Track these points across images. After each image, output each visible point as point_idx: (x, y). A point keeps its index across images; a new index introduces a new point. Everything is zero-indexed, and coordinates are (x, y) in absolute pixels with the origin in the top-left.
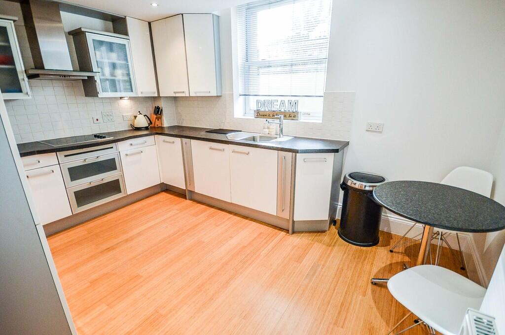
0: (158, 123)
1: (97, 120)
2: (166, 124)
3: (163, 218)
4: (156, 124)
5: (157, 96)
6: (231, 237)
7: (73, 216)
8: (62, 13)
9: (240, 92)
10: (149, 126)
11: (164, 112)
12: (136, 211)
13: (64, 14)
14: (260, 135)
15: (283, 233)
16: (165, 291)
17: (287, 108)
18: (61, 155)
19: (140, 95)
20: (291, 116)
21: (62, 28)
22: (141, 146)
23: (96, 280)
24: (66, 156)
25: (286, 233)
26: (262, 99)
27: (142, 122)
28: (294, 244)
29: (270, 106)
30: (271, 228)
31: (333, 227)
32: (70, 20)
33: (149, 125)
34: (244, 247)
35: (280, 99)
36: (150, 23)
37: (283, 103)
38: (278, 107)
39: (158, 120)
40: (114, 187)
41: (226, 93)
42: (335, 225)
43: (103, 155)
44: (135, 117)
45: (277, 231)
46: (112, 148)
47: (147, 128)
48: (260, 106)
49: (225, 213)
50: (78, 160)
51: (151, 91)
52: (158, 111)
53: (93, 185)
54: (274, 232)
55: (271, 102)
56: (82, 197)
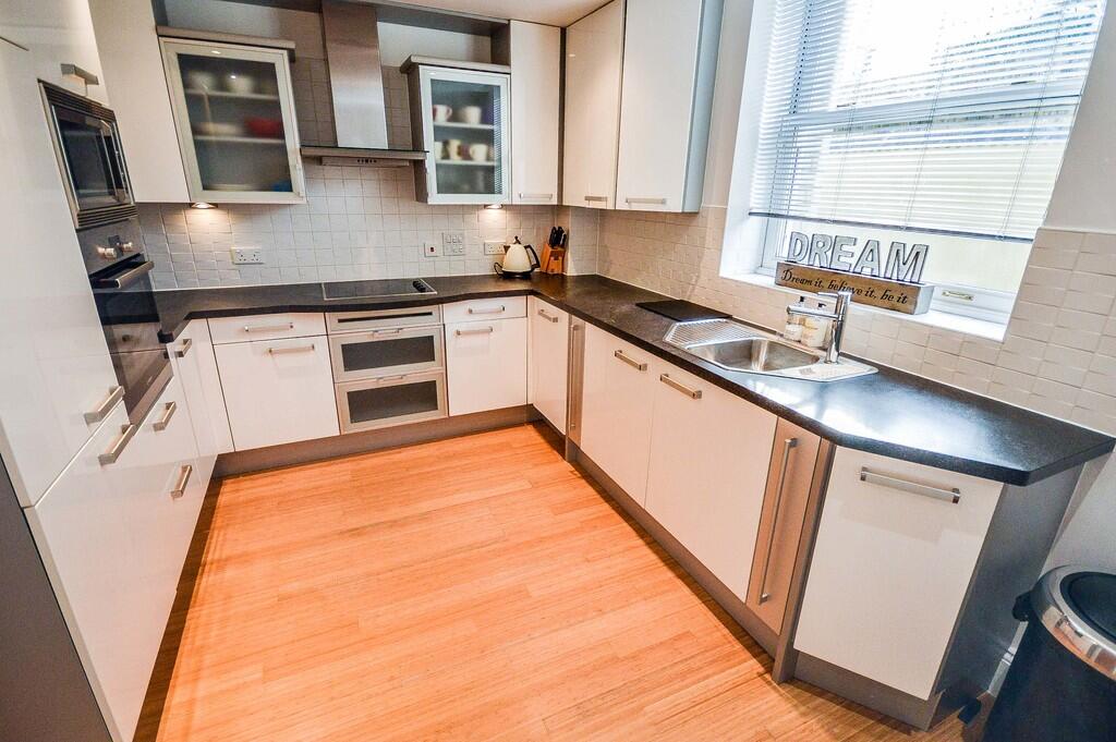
0: (555, 267)
1: (432, 249)
2: (571, 270)
3: (488, 493)
4: (550, 267)
5: (556, 203)
6: (601, 612)
7: (341, 437)
8: (380, 25)
9: (752, 205)
10: (533, 269)
11: (571, 242)
12: (455, 456)
13: (385, 29)
14: (775, 338)
15: (753, 665)
16: (370, 697)
17: (881, 268)
18: (333, 317)
19: (517, 201)
20: (890, 298)
21: (377, 58)
22: (494, 317)
23: (290, 597)
24: (340, 321)
25: (762, 670)
26: (809, 229)
27: (518, 260)
28: (770, 727)
29: (829, 253)
30: (726, 631)
31: (954, 723)
32: (396, 39)
33: (533, 267)
34: (615, 660)
35: (863, 235)
36: (563, 31)
37: (872, 249)
38: (853, 261)
39: (556, 259)
40: (426, 395)
41: (711, 204)
42: (966, 717)
43: (409, 327)
44: (506, 248)
45: (738, 646)
46: (430, 314)
47: (525, 276)
48: (797, 252)
49: (629, 529)
50: (364, 332)
51: (545, 193)
52: (558, 239)
53: (382, 384)
54: (727, 648)
55: (835, 243)
56: (362, 404)
